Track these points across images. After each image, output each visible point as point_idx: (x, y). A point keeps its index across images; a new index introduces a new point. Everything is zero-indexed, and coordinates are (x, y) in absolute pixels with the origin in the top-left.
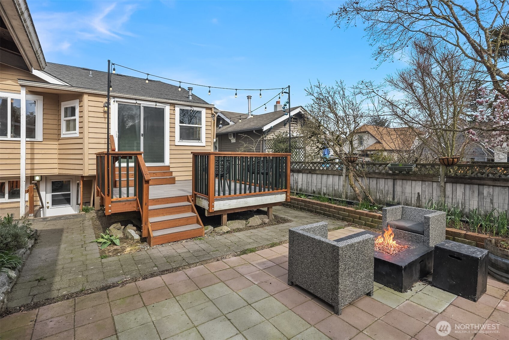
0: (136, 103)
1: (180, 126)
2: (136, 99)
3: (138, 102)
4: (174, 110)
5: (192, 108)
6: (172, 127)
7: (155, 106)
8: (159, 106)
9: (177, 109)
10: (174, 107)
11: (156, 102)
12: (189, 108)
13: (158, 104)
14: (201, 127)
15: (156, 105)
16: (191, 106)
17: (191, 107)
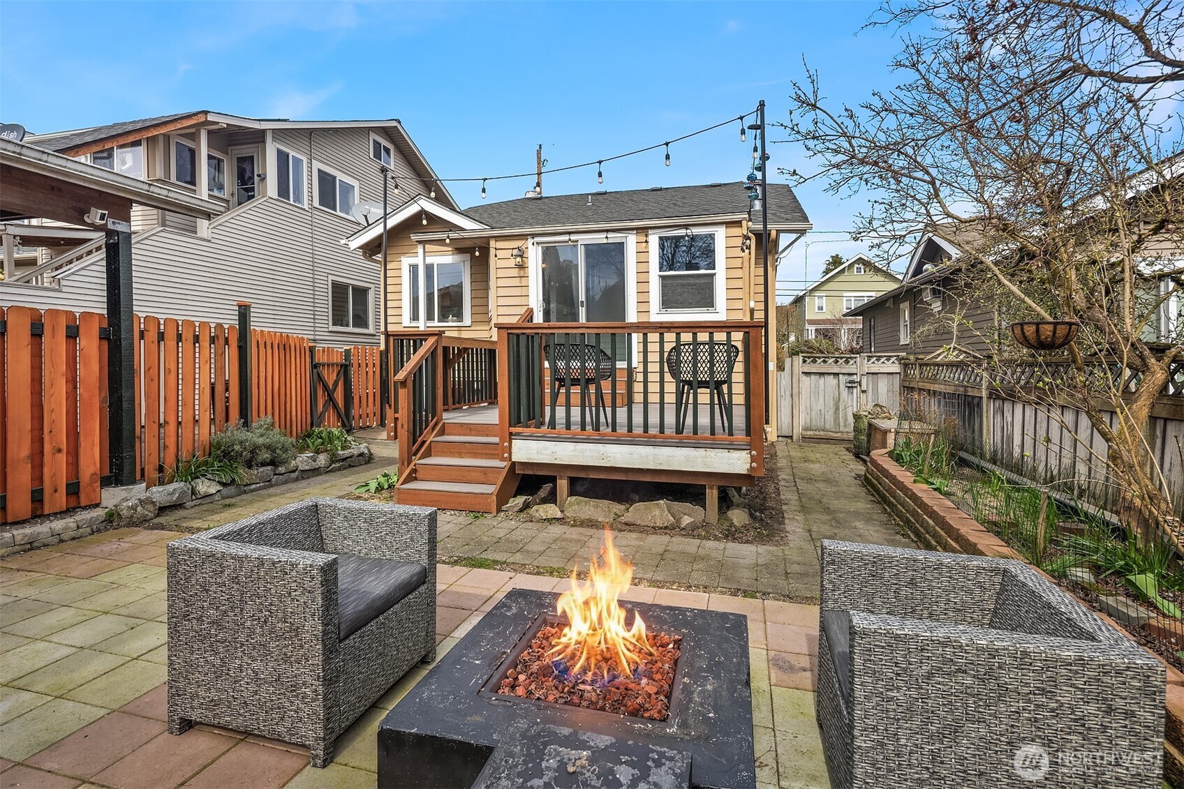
0: (570, 239)
1: (660, 276)
2: (569, 233)
3: (574, 237)
4: (646, 242)
5: (688, 231)
6: (643, 282)
7: (605, 241)
8: (614, 238)
9: (654, 239)
10: (647, 236)
11: (607, 231)
12: (682, 232)
13: (610, 235)
14: (715, 274)
15: (607, 238)
16: (686, 226)
17: (687, 229)
